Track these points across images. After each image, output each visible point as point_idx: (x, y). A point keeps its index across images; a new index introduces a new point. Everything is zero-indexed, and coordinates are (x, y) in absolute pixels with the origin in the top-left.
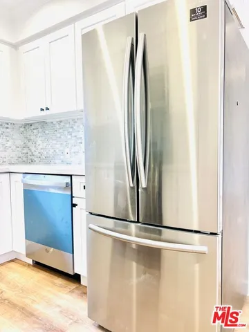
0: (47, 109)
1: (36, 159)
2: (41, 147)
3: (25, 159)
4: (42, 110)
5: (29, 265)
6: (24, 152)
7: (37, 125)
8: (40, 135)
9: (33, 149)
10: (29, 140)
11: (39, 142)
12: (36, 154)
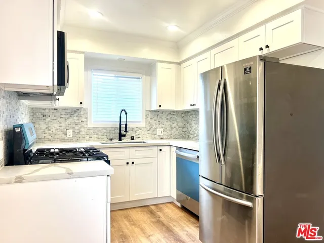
0: (194, 105)
1: (191, 136)
2: (194, 127)
3: (184, 135)
4: (191, 105)
5: (179, 207)
6: (183, 130)
7: (192, 112)
8: (194, 119)
9: (190, 129)
10: (188, 122)
11: (193, 124)
12: (191, 132)
